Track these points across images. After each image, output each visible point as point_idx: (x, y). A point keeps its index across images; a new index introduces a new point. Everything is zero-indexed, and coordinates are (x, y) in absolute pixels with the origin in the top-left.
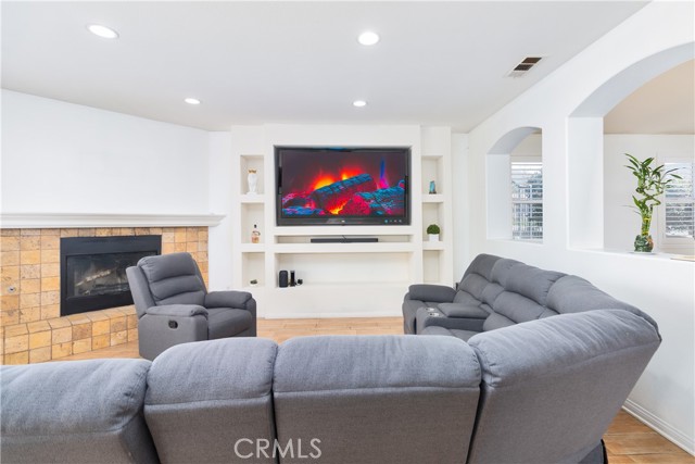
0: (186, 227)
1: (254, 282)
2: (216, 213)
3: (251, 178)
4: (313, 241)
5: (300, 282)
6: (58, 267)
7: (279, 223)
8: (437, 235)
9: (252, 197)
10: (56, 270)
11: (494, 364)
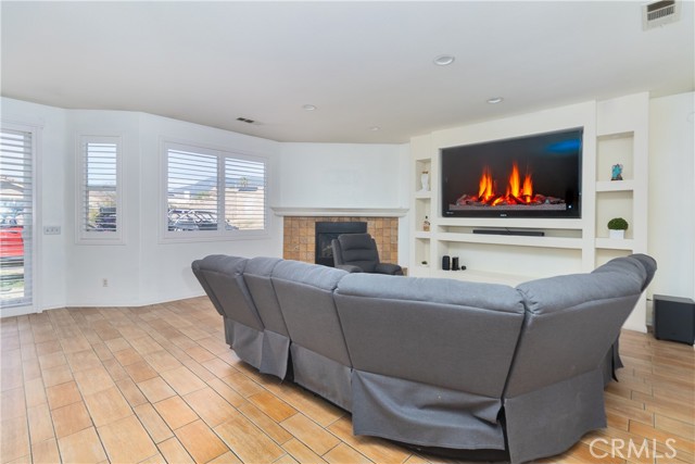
0: (383, 218)
1: (424, 263)
2: (404, 207)
3: (424, 178)
4: (475, 232)
5: (464, 268)
6: (314, 238)
7: (445, 214)
8: (622, 231)
9: (424, 194)
10: (313, 240)
11: (535, 303)
